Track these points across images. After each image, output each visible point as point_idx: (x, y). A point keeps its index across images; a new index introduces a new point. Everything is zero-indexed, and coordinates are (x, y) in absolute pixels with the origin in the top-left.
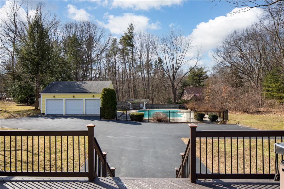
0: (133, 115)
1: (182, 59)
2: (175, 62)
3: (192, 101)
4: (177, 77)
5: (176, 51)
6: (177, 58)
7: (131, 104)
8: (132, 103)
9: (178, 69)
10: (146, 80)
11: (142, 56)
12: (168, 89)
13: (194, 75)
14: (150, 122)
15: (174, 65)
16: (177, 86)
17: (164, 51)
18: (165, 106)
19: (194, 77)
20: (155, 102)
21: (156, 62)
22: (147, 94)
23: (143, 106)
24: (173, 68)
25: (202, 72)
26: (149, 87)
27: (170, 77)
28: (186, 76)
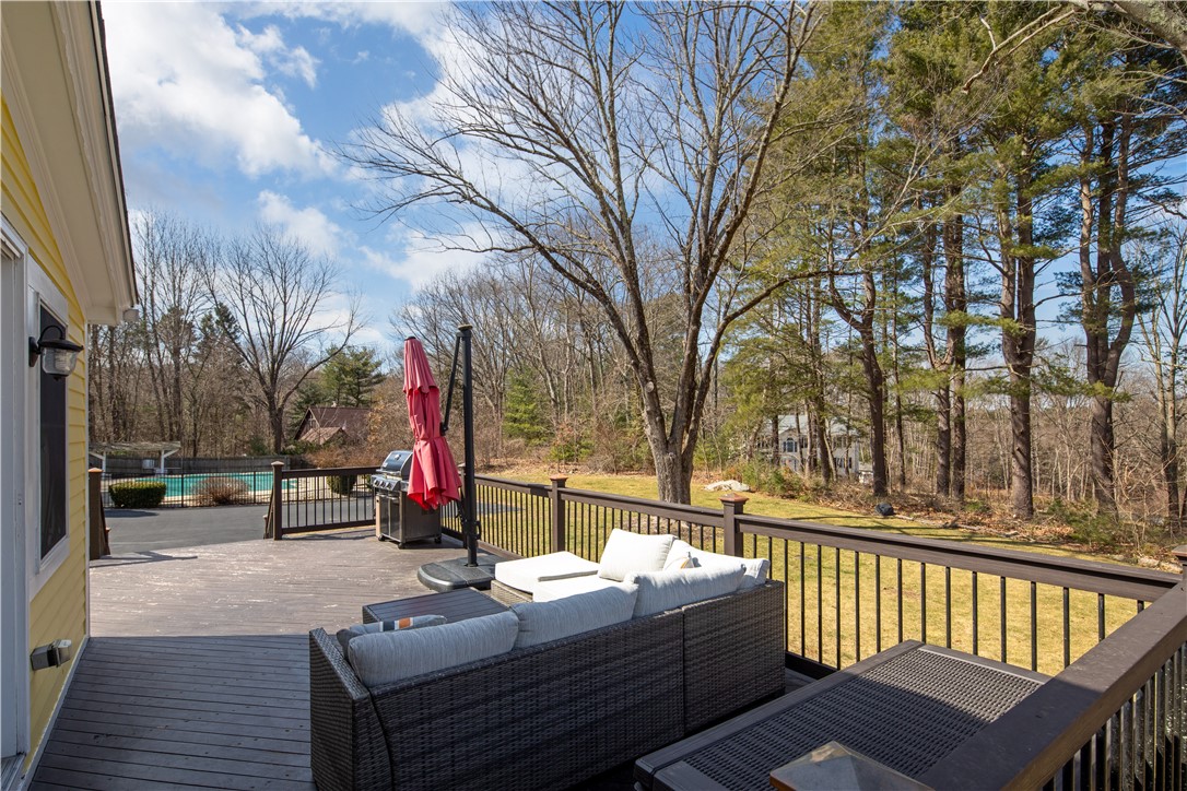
0: (124, 489)
1: (303, 322)
2: (278, 331)
3: (331, 445)
4: (285, 371)
5: (282, 295)
6: (285, 315)
7: (104, 458)
8: (108, 457)
9: (288, 350)
10: (170, 376)
11: (152, 295)
12: (253, 412)
13: (342, 370)
14: (187, 507)
15: (273, 338)
16: (285, 401)
17: (239, 292)
18: (240, 463)
19: (343, 376)
20: (204, 450)
21: (209, 318)
22: (171, 425)
23: (158, 465)
24: (272, 346)
25: (365, 364)
26: (178, 403)
27: (259, 373)
28: (318, 373)
